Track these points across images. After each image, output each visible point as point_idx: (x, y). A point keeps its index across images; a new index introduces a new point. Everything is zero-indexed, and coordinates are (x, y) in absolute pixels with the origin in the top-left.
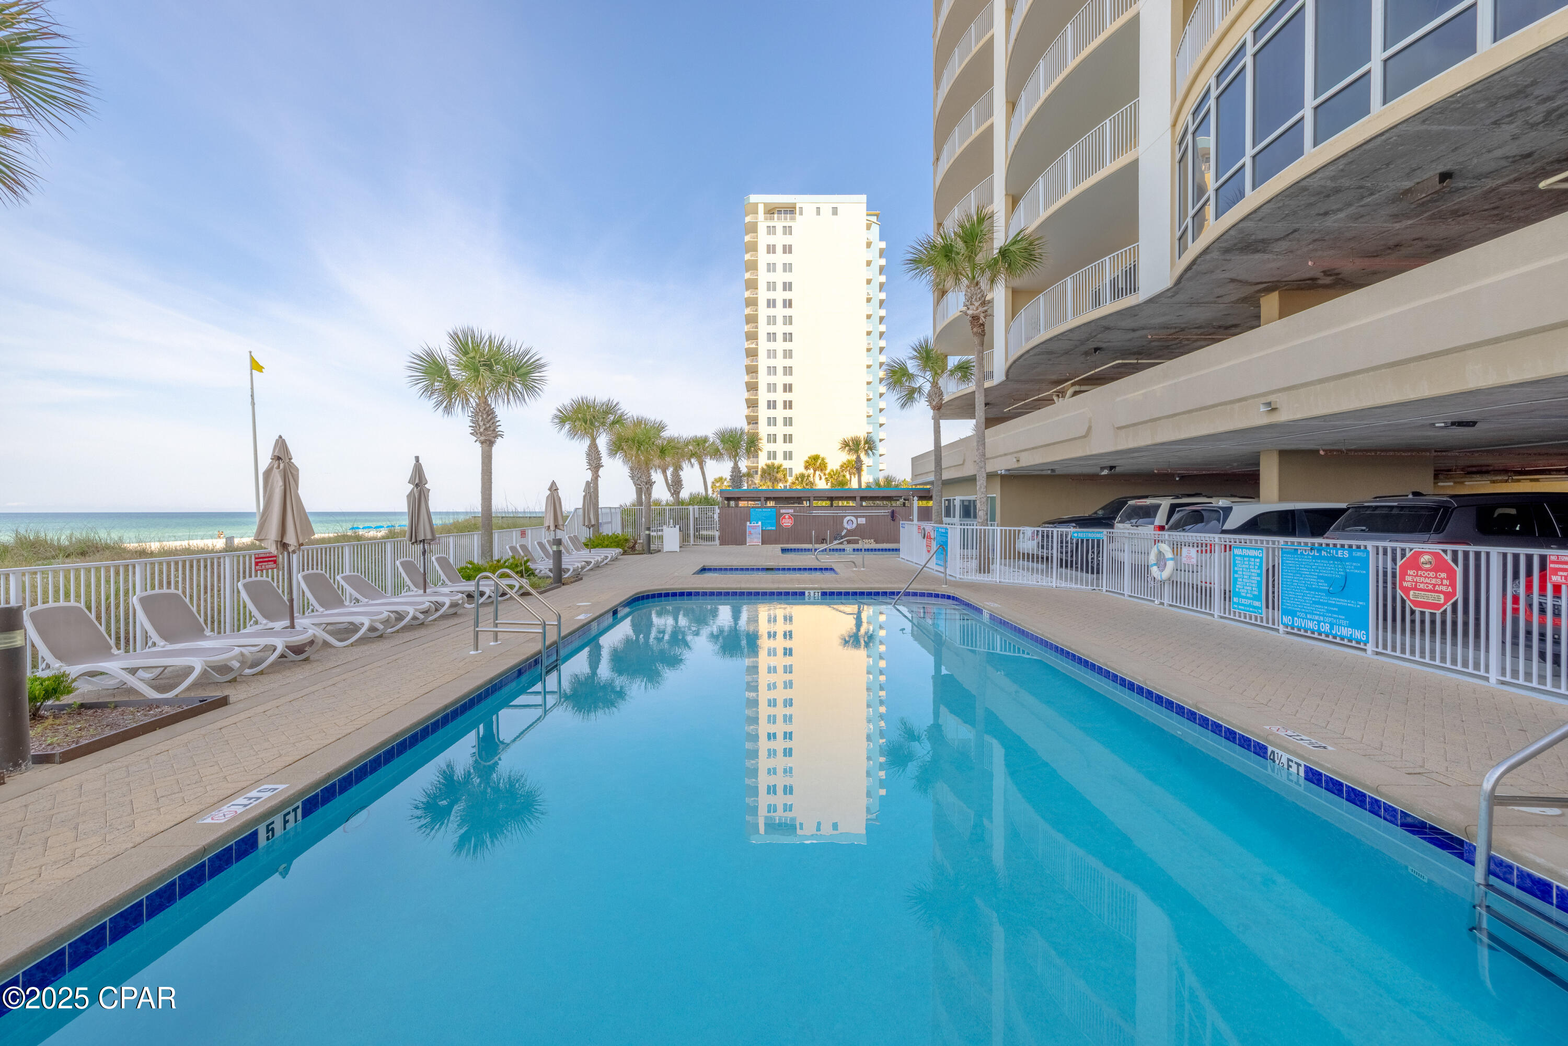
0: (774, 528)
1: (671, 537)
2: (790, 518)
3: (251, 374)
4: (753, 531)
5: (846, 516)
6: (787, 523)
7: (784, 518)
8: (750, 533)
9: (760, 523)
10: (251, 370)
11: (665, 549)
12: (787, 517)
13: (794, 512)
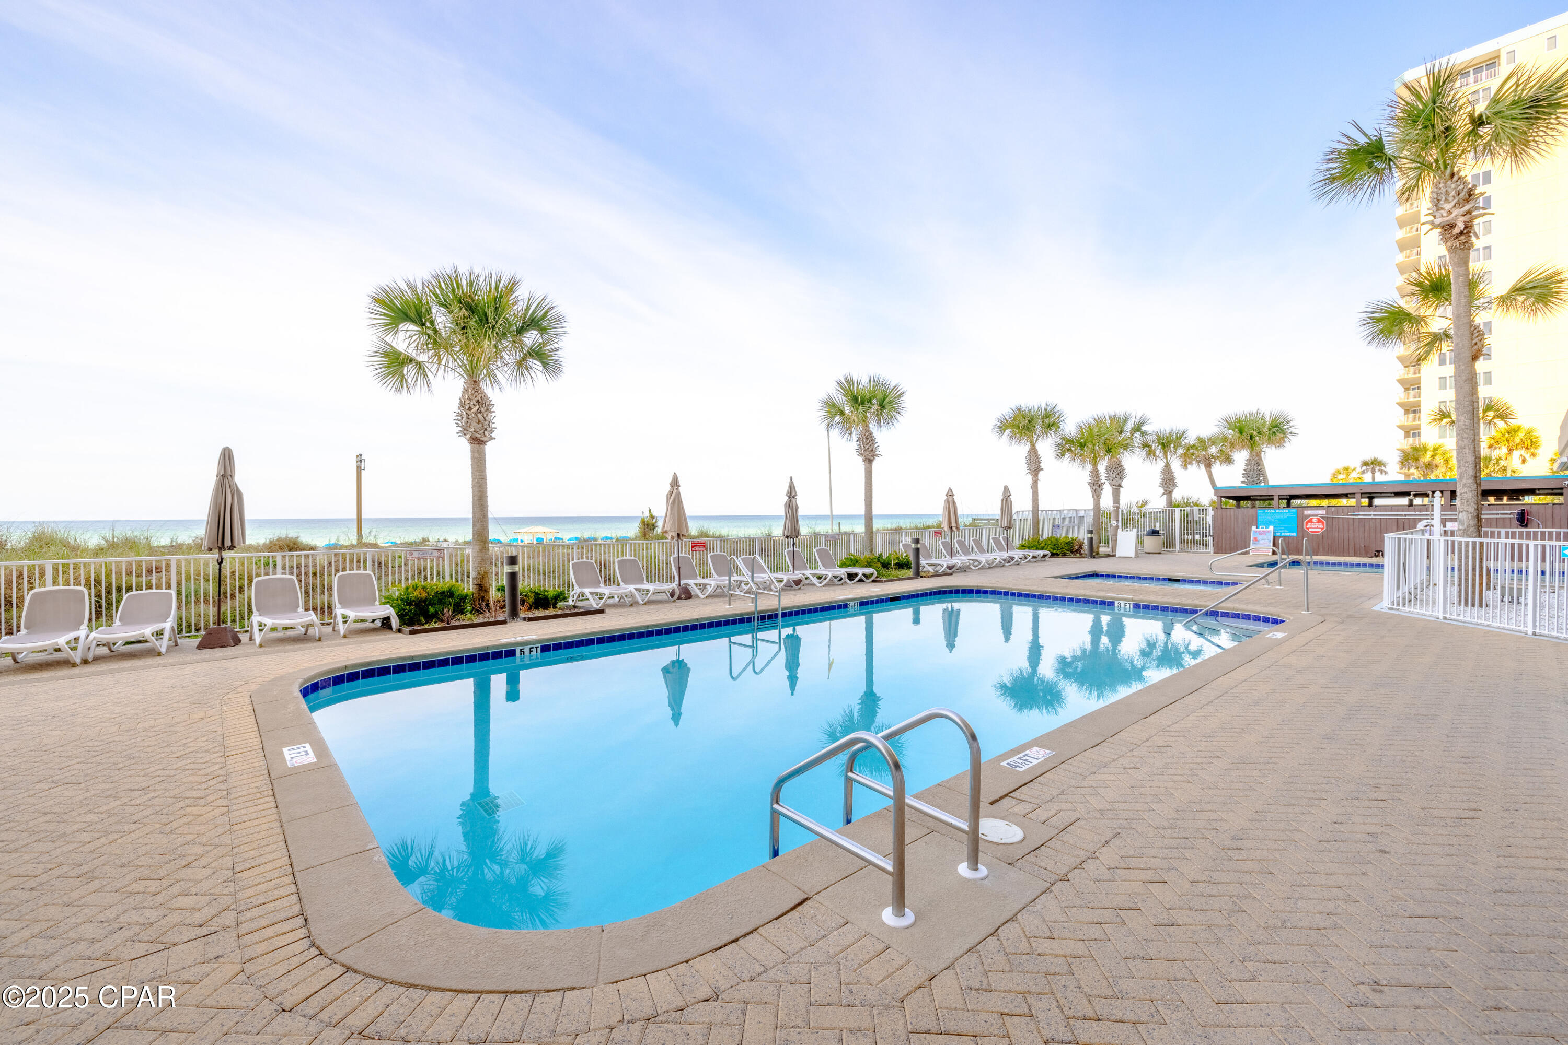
0: (1294, 534)
1: (1126, 542)
2: (1319, 521)
4: (1260, 537)
5: (1421, 520)
6: (1315, 528)
7: (1311, 521)
8: (1256, 539)
9: (1271, 528)
11: (1119, 553)
12: (1315, 520)
13: (1327, 514)
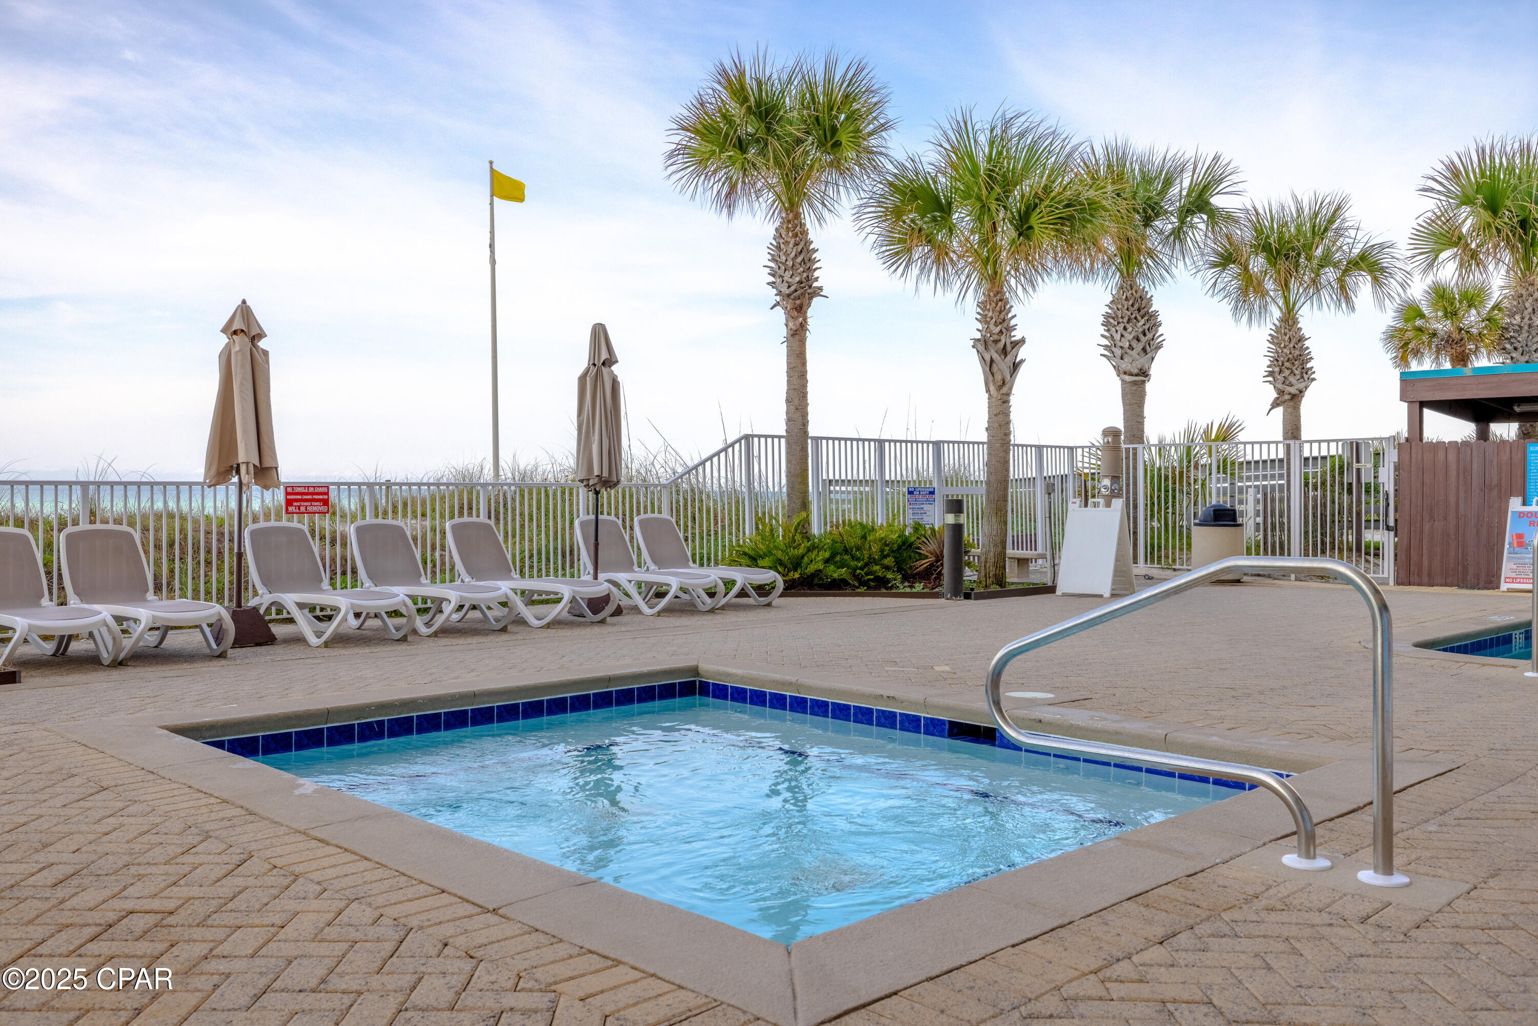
3: (492, 204)
10: (492, 196)
